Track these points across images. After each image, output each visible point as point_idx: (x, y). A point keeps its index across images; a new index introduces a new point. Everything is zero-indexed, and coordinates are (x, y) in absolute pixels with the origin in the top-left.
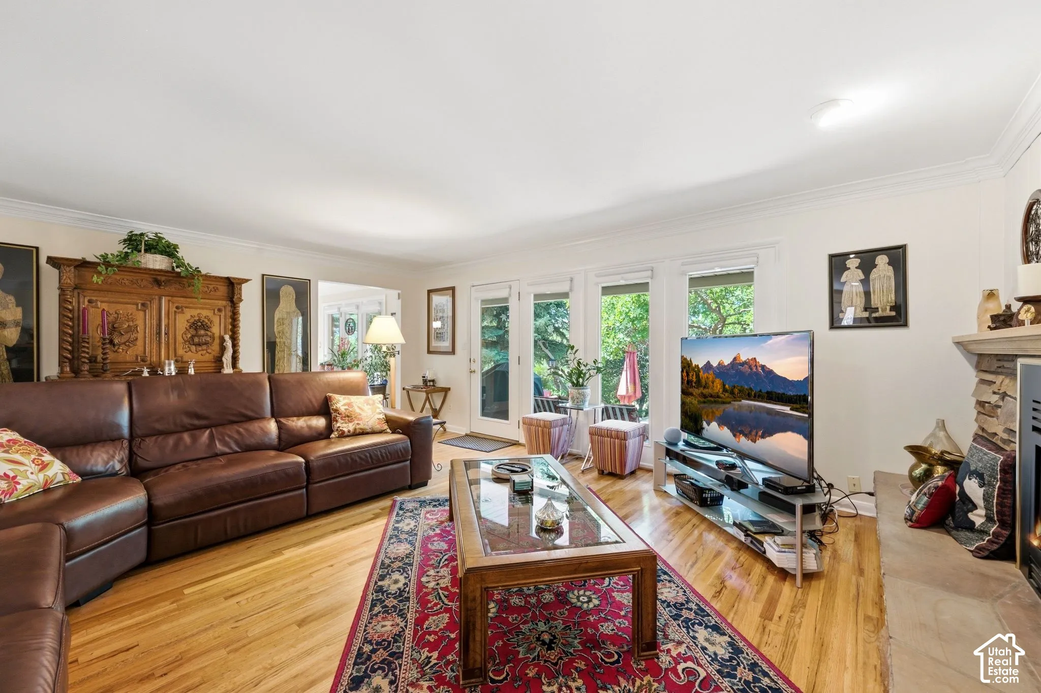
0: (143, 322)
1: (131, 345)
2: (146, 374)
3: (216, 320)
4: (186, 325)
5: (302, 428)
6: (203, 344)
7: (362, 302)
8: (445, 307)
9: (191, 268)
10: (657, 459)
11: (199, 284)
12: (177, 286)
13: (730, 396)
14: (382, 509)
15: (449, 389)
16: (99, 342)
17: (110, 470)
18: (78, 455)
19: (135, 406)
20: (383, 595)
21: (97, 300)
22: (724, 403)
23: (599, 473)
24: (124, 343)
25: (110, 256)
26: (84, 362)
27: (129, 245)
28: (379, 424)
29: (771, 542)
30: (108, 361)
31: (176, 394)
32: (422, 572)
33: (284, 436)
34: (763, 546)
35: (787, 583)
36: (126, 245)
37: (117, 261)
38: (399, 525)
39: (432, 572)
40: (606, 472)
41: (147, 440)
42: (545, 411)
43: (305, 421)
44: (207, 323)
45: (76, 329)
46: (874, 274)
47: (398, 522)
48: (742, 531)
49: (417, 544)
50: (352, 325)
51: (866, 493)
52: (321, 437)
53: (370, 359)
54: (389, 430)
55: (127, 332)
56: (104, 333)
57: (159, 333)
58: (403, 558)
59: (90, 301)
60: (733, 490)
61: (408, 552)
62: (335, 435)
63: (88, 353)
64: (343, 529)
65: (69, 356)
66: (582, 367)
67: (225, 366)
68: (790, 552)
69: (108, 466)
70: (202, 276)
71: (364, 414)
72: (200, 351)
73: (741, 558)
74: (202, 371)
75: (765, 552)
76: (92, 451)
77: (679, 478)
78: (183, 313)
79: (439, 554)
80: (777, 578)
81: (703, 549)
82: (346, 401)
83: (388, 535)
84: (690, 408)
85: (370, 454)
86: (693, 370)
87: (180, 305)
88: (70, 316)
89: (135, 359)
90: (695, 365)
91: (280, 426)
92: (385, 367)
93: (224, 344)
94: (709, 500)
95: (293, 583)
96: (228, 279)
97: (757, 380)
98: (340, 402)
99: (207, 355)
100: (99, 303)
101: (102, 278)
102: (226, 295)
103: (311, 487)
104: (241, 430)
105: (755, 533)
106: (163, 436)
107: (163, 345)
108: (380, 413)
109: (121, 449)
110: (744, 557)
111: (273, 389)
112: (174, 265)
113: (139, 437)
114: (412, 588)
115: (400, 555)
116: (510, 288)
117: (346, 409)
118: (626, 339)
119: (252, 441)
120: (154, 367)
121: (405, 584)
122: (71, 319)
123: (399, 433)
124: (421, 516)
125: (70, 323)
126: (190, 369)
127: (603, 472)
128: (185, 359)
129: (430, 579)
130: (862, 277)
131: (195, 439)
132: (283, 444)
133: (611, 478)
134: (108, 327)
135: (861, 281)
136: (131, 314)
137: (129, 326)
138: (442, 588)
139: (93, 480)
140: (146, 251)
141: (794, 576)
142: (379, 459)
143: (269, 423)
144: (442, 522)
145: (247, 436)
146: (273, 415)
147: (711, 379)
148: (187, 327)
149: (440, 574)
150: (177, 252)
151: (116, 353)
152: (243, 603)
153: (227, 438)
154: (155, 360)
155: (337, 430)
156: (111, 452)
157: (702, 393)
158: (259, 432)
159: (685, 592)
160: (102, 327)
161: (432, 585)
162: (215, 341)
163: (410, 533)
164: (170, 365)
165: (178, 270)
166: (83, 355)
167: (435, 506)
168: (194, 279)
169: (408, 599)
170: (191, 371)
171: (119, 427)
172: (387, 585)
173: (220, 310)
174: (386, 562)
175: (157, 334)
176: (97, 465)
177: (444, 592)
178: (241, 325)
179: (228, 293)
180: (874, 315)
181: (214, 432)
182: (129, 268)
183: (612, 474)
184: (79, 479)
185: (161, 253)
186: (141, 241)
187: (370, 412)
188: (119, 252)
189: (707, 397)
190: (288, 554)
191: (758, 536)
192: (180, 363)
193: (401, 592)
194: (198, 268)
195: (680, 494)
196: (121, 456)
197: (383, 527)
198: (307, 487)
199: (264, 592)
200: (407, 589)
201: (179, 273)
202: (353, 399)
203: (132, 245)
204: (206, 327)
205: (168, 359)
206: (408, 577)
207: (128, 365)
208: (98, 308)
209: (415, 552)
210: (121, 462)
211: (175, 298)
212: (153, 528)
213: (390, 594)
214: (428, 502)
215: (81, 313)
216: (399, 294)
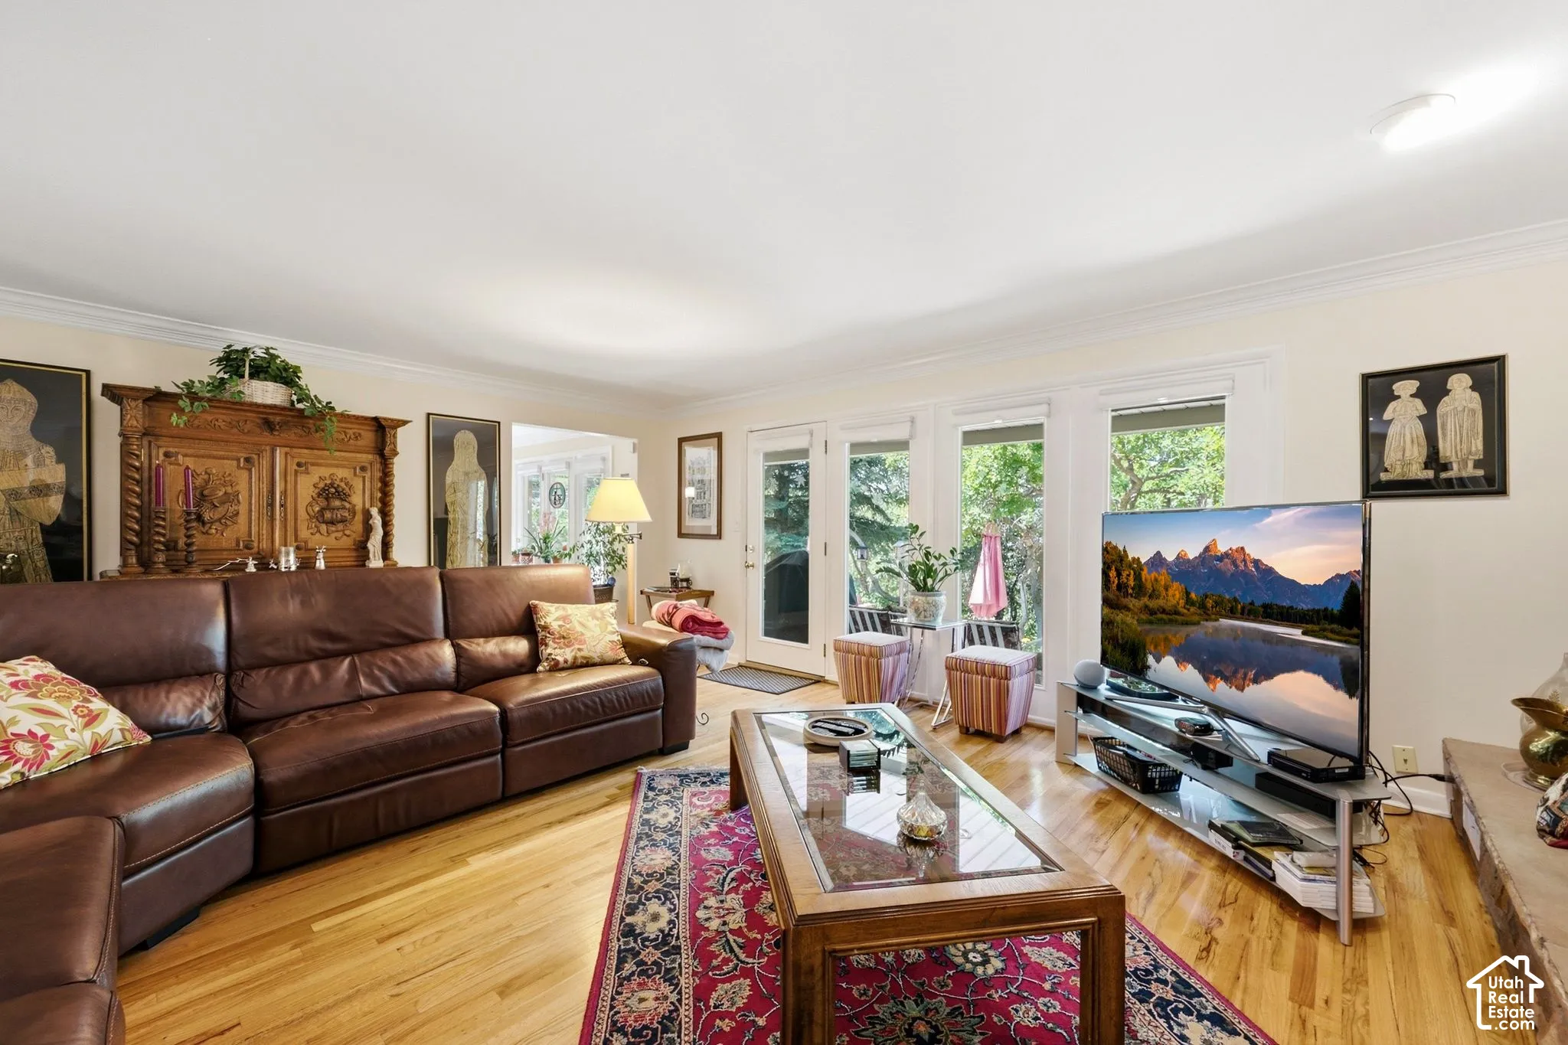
0: (247, 487)
1: (228, 523)
2: (251, 568)
3: (358, 484)
4: (313, 492)
5: (492, 655)
6: (339, 522)
7: (576, 458)
8: (707, 465)
9: (320, 402)
10: (1063, 712)
11: (332, 427)
12: (299, 431)
13: (1199, 611)
14: (621, 788)
15: (712, 593)
16: (179, 518)
17: (196, 722)
18: (146, 697)
19: (235, 619)
20: (635, 941)
21: (177, 453)
22: (1187, 623)
23: (961, 732)
24: (219, 520)
25: (197, 384)
26: (158, 550)
27: (226, 366)
28: (612, 649)
29: (1286, 861)
30: (195, 548)
31: (297, 600)
32: (696, 903)
33: (463, 667)
34: (1270, 868)
35: (1322, 936)
36: (221, 367)
37: (209, 391)
38: (652, 816)
39: (712, 902)
40: (972, 730)
41: (253, 674)
42: (866, 629)
43: (497, 644)
44: (343, 489)
45: (146, 498)
46: (1444, 407)
47: (647, 811)
48: (1230, 841)
49: (682, 850)
50: (559, 492)
51: (1430, 776)
52: (524, 670)
53: (589, 546)
54: (627, 660)
55: (223, 503)
56: (188, 505)
57: (271, 505)
58: (662, 875)
59: (167, 455)
60: (1205, 768)
61: (669, 864)
62: (544, 667)
63: (164, 535)
64: (561, 822)
65: (135, 539)
66: (933, 561)
67: (371, 556)
68: (1324, 881)
69: (193, 717)
70: (336, 415)
71: (588, 634)
72: (333, 532)
73: (1230, 887)
74: (337, 564)
75: (1273, 878)
76: (168, 692)
77: (1103, 744)
78: (308, 473)
79: (721, 870)
80: (1302, 924)
81: (1162, 868)
82: (560, 613)
83: (634, 832)
84: (1122, 631)
85: (599, 698)
86: (1130, 566)
87: (303, 461)
88: (137, 476)
89: (234, 545)
90: (1134, 559)
91: (459, 652)
92: (612, 558)
93: (371, 522)
94: (1157, 781)
95: (487, 915)
96: (376, 419)
97: (1246, 584)
98: (551, 614)
99: (343, 540)
100: (180, 457)
101: (185, 418)
102: (373, 445)
103: (510, 751)
104: (399, 659)
105: (1254, 845)
106: (278, 668)
107: (278, 523)
108: (614, 633)
109: (213, 690)
110: (1235, 885)
111: (447, 593)
112: (294, 398)
113: (241, 669)
114: (683, 929)
115: (657, 869)
116: (812, 435)
117: (560, 626)
118: (983, 515)
119: (413, 676)
120: (264, 558)
121: (671, 922)
122: (138, 482)
123: (643, 664)
124: (685, 801)
125: (137, 489)
126: (318, 561)
127: (967, 729)
128: (310, 545)
129: (711, 913)
130: (1423, 411)
131: (327, 674)
132: (463, 680)
133: (979, 739)
134: (194, 495)
135: (1421, 418)
136: (230, 475)
137: (226, 493)
138: (731, 931)
139: (170, 740)
140: (252, 376)
141: (1334, 925)
142: (614, 706)
143: (441, 648)
144: (719, 813)
145: (409, 669)
146: (448, 635)
147: (1163, 583)
148: (314, 495)
149: (726, 905)
150: (299, 378)
151: (206, 536)
152: (408, 949)
153: (376, 672)
154: (265, 546)
155: (547, 659)
156: (198, 694)
157: (1146, 607)
158: (426, 662)
159: (1147, 948)
160: (186, 494)
161: (714, 924)
162: (356, 518)
163: (670, 830)
164: (287, 554)
165: (300, 406)
166: (157, 538)
167: (704, 784)
168: (324, 419)
169: (677, 950)
170: (321, 564)
171: (209, 653)
172: (640, 923)
173: (363, 469)
174: (636, 881)
175: (268, 505)
176: (175, 715)
177: (736, 938)
178: (396, 491)
179: (376, 442)
180: (1444, 475)
181: (357, 661)
182: (226, 402)
183: (982, 734)
184: (149, 738)
185: (275, 379)
186: (245, 361)
187: (598, 631)
188: (210, 377)
189: (1156, 613)
190: (479, 863)
191: (1259, 850)
192: (303, 551)
193: (666, 936)
194: (330, 403)
195: (1104, 771)
196: (213, 700)
197: (624, 820)
198: (503, 752)
199: (441, 931)
200: (675, 931)
201: (302, 411)
202: (571, 609)
203: (231, 366)
204: (342, 495)
205: (286, 545)
206: (675, 909)
207: (225, 555)
208: (179, 465)
209: (682, 865)
210: (213, 709)
211: (295, 450)
212: (263, 819)
213: (647, 939)
214: (692, 776)
215: (153, 474)
216: (634, 444)
